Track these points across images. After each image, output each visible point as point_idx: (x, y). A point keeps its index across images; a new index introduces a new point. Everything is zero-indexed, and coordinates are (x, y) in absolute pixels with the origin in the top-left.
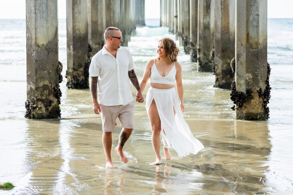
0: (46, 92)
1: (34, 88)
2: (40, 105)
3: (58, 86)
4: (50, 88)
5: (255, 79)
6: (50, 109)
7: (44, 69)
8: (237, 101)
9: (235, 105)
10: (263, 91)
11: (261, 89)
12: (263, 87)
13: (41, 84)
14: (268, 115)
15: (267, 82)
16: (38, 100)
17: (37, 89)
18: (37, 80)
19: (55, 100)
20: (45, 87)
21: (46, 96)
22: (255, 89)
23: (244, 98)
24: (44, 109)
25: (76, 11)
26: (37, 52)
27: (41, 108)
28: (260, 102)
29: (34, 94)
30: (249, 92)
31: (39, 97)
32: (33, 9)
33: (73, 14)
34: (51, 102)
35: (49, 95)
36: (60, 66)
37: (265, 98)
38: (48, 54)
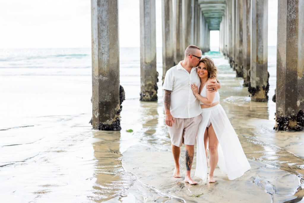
0: (150, 87)
1: (144, 85)
2: (147, 94)
3: (156, 84)
4: (152, 85)
5: (261, 80)
6: (152, 96)
7: (149, 75)
8: (252, 92)
9: (251, 94)
10: (265, 87)
11: (264, 86)
12: (266, 85)
13: (148, 83)
14: (268, 100)
15: (268, 82)
16: (146, 91)
17: (146, 85)
18: (145, 81)
19: (155, 92)
20: (150, 85)
21: (150, 90)
22: (261, 86)
23: (255, 90)
24: (149, 96)
25: (167, 43)
26: (146, 66)
27: (147, 96)
28: (264, 93)
29: (144, 88)
30: (258, 87)
31: (147, 90)
32: (143, 43)
33: (166, 45)
34: (153, 93)
35: (152, 89)
36: (157, 74)
37: (266, 90)
38: (152, 67)
